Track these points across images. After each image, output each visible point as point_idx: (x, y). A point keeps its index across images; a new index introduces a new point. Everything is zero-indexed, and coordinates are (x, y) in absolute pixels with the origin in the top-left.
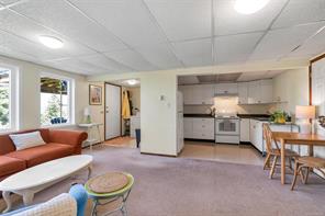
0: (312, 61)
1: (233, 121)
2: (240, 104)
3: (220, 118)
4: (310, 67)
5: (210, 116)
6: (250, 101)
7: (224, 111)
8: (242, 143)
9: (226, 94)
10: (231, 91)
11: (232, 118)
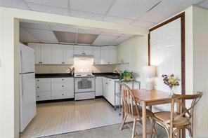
0: (151, 30)
1: (89, 79)
2: (94, 65)
3: (79, 76)
4: (149, 35)
5: (70, 75)
6: (102, 62)
7: (82, 71)
8: (97, 97)
9: (83, 55)
10: (88, 53)
11: (89, 76)
